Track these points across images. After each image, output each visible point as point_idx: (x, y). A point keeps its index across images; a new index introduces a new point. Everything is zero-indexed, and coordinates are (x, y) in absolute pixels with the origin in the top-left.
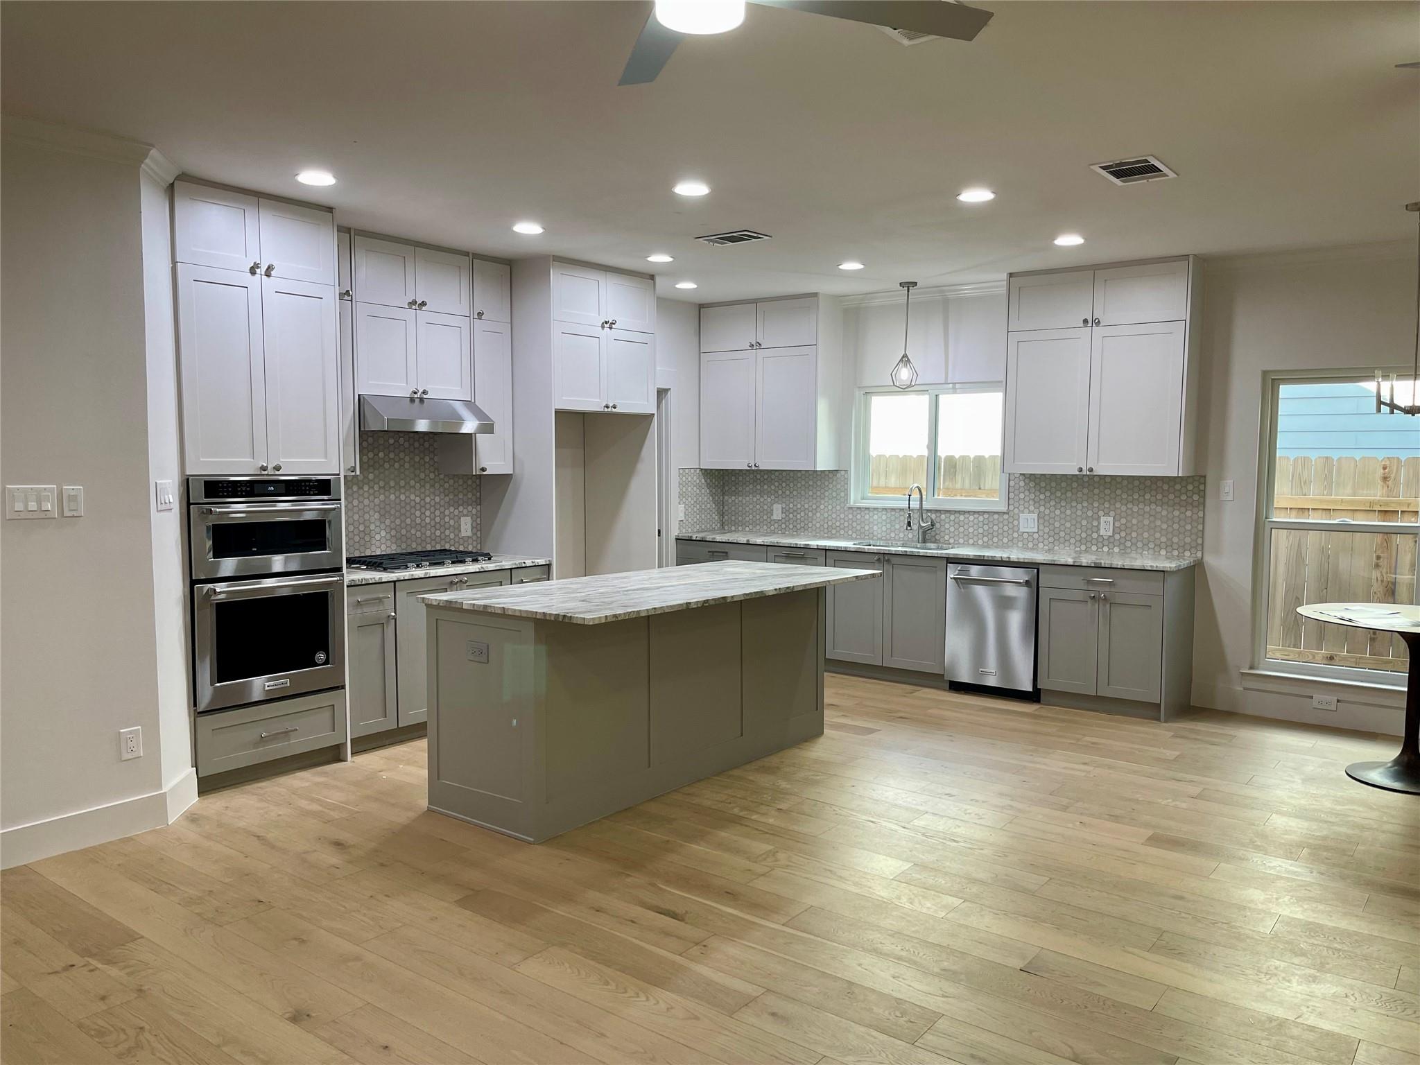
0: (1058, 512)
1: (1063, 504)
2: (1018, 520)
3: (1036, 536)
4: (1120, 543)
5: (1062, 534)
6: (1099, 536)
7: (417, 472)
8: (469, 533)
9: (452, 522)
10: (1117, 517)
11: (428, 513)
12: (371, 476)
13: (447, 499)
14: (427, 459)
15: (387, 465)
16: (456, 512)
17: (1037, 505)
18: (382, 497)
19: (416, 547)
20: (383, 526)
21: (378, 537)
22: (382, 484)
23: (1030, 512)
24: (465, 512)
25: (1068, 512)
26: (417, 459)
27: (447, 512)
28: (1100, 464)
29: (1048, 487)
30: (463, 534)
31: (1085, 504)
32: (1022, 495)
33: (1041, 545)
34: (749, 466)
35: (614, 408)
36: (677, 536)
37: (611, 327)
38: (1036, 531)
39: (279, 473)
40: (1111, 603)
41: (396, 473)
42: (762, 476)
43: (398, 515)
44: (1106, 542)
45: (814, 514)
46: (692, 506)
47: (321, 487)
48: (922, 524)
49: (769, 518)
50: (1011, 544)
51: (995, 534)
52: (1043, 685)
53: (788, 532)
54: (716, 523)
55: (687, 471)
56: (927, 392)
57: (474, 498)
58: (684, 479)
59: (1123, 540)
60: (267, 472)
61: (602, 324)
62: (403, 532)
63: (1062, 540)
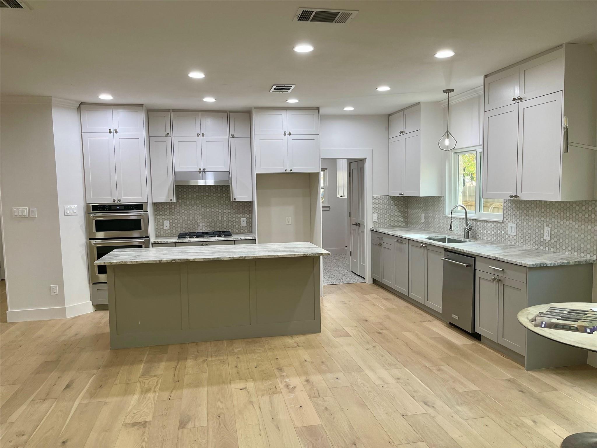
0: (525, 223)
1: (527, 218)
2: (508, 227)
3: (515, 237)
4: (554, 246)
5: (527, 237)
6: (544, 240)
7: (219, 200)
8: (245, 225)
9: (237, 220)
10: (553, 228)
11: (225, 216)
12: (198, 202)
13: (234, 211)
14: (224, 195)
15: (205, 198)
16: (239, 216)
17: (516, 218)
18: (203, 210)
19: (218, 229)
20: (203, 221)
21: (201, 225)
22: (203, 205)
23: (513, 222)
24: (243, 216)
25: (530, 223)
26: (219, 195)
27: (234, 216)
28: (523, 193)
29: (521, 207)
30: (242, 225)
31: (537, 219)
32: (510, 212)
33: (517, 244)
34: (400, 195)
35: (291, 170)
36: (371, 229)
37: (290, 134)
38: (515, 235)
39: (121, 202)
40: (504, 285)
41: (209, 201)
42: (418, 199)
43: (210, 217)
44: (547, 245)
45: (434, 220)
46: (383, 214)
47: (139, 207)
48: (466, 227)
49: (420, 221)
50: (505, 242)
51: (499, 235)
52: (478, 330)
53: (426, 229)
54: (402, 223)
55: (379, 197)
56: (476, 151)
57: (248, 211)
58: (377, 201)
59: (555, 244)
60: (115, 202)
61: (284, 134)
62: (213, 224)
63: (527, 241)
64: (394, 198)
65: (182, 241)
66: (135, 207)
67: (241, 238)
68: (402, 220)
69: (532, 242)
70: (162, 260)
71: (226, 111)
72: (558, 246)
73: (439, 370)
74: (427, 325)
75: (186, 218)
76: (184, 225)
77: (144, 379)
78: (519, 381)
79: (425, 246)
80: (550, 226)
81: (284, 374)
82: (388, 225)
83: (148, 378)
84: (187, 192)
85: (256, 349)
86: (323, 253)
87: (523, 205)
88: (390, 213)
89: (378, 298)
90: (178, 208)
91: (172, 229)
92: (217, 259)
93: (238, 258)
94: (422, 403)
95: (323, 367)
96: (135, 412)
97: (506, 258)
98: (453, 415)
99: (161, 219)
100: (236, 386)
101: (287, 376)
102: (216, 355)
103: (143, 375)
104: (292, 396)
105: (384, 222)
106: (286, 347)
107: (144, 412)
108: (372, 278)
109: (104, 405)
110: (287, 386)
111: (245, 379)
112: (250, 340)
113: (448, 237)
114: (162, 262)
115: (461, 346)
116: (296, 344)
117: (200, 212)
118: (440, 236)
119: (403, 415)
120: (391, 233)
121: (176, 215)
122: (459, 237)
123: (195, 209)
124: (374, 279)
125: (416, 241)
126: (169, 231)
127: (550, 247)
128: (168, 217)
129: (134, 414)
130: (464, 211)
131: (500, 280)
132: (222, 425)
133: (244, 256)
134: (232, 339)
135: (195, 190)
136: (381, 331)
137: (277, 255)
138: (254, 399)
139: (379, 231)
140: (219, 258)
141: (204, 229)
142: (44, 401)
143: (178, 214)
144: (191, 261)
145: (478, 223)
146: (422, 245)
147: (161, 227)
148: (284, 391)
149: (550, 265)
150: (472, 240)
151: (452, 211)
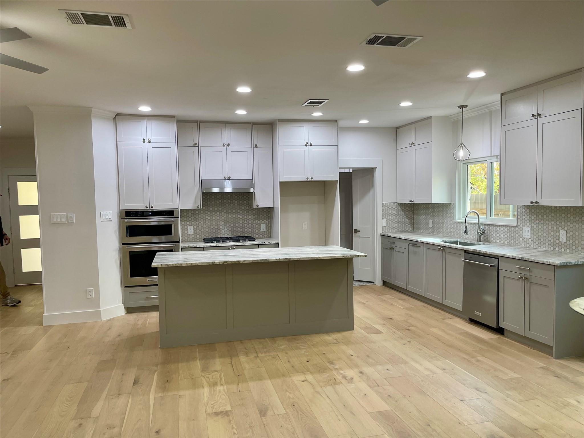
0: (540, 227)
1: (542, 222)
2: (522, 231)
3: (530, 240)
4: (570, 247)
5: (542, 240)
6: (559, 242)
7: (241, 207)
8: (265, 230)
9: (257, 226)
10: (568, 231)
11: (246, 222)
12: (220, 209)
13: (254, 217)
14: (245, 202)
15: (227, 205)
16: (259, 222)
17: (531, 222)
18: (225, 216)
19: (241, 235)
20: (226, 227)
21: (223, 231)
22: (225, 211)
23: (528, 226)
24: (263, 222)
25: (545, 227)
26: (241, 202)
27: (254, 222)
28: (543, 199)
29: (535, 212)
30: (262, 230)
31: (553, 223)
32: (524, 217)
33: (532, 246)
34: (410, 202)
35: (312, 179)
36: (381, 234)
37: (311, 145)
38: (530, 237)
39: (153, 208)
40: (530, 282)
41: (231, 207)
42: (426, 206)
43: (232, 223)
44: (563, 246)
45: (443, 225)
46: (392, 220)
47: (170, 213)
48: (479, 232)
49: (428, 226)
50: (519, 244)
51: (512, 238)
52: (502, 325)
53: (434, 234)
54: (409, 228)
55: (388, 204)
56: (486, 161)
57: (267, 217)
58: (386, 208)
59: (571, 245)
60: (148, 208)
61: (306, 144)
62: (235, 229)
63: (542, 244)
64: (403, 206)
65: (210, 245)
66: (167, 213)
67: (265, 242)
68: (409, 226)
69: (547, 244)
70: (215, 262)
71: (250, 123)
72: (574, 247)
73: (478, 361)
74: (449, 321)
75: (209, 224)
76: (207, 230)
77: (206, 374)
78: (552, 368)
79: (443, 249)
80: (566, 229)
81: (337, 367)
82: (396, 230)
83: (210, 373)
84: (211, 199)
85: (301, 346)
86: (360, 255)
87: (538, 211)
88: (398, 219)
89: (393, 299)
90: (202, 215)
91: (196, 235)
92: (265, 261)
93: (284, 260)
94: (474, 390)
95: (370, 360)
96: (213, 403)
97: (532, 259)
98: (506, 398)
99: (186, 224)
100: (297, 379)
101: (341, 369)
102: (264, 352)
103: (203, 370)
104: (352, 386)
105: (392, 228)
106: (327, 344)
107: (220, 403)
108: (382, 280)
109: (179, 397)
110: (345, 377)
111: (302, 372)
112: (290, 337)
113: (459, 240)
114: (215, 263)
115: (488, 340)
116: (336, 341)
117: (223, 218)
118: (453, 240)
119: (462, 400)
120: (404, 238)
121: (200, 221)
122: (471, 240)
123: (218, 215)
124: (383, 281)
125: (433, 245)
126: (193, 236)
127: (565, 248)
128: (193, 223)
129: (212, 404)
130: (477, 216)
131: (527, 278)
132: (300, 413)
133: (289, 258)
134: (273, 337)
135: (218, 197)
136: (409, 328)
137: (319, 257)
138: (319, 389)
139: (390, 235)
140: (267, 260)
141: (226, 235)
142: (119, 396)
143: (202, 220)
144: (241, 262)
145: (491, 228)
146: (440, 248)
147: (186, 232)
148: (343, 381)
149: (575, 263)
150: (486, 243)
151: (466, 216)
